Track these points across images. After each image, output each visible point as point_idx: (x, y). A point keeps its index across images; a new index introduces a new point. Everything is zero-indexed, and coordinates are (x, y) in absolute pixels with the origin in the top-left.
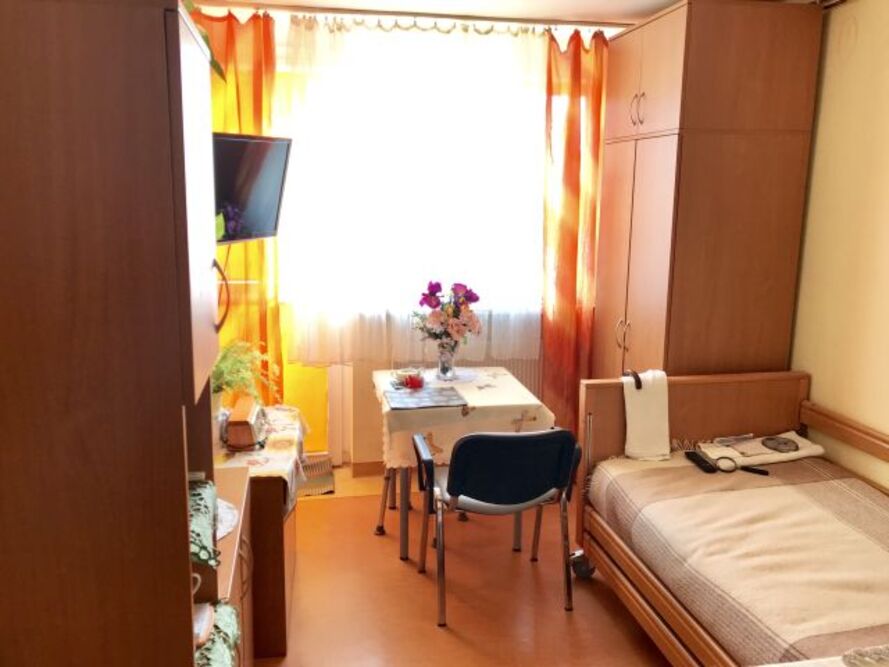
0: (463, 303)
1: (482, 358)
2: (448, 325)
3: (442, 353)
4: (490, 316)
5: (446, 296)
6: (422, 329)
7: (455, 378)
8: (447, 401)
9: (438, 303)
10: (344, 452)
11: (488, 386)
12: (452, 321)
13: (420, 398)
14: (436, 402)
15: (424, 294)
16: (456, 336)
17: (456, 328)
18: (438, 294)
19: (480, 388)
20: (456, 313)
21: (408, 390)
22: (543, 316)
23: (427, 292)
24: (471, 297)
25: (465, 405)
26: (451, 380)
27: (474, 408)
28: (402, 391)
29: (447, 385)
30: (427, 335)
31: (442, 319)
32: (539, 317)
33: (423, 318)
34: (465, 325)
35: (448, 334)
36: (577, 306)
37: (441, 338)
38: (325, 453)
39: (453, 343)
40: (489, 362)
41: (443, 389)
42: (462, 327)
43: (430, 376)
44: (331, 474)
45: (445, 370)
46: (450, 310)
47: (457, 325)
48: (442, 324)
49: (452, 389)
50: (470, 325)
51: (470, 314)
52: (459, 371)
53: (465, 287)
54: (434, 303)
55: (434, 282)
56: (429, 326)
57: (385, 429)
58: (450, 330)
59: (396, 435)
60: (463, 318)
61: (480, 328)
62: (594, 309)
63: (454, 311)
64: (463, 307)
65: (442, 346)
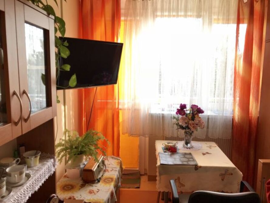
0: (196, 114)
1: (204, 137)
2: (189, 124)
3: (186, 136)
4: (208, 119)
5: (188, 110)
6: (176, 124)
7: (192, 147)
8: (187, 162)
9: (185, 114)
10: (145, 169)
11: (208, 153)
12: (191, 122)
13: (175, 159)
14: (183, 162)
15: (178, 109)
16: (192, 129)
17: (192, 126)
18: (185, 110)
19: (204, 154)
20: (193, 118)
21: (170, 153)
22: (233, 120)
23: (179, 108)
24: (200, 111)
25: (197, 165)
26: (189, 148)
27: (201, 167)
28: (166, 153)
29: (188, 151)
30: (179, 127)
31: (186, 121)
32: (232, 119)
33: (177, 120)
34: (197, 124)
35: (189, 128)
36: (250, 115)
37: (185, 129)
38: (138, 169)
39: (191, 132)
40: (207, 139)
41: (185, 154)
42: (195, 125)
43: (180, 145)
44: (140, 179)
45: (187, 143)
46: (190, 117)
47: (193, 124)
48: (186, 123)
49: (190, 154)
50: (199, 124)
51: (200, 119)
52: (194, 143)
53: (197, 106)
54: (183, 114)
55: (183, 104)
56: (180, 124)
57: (158, 174)
58: (189, 126)
59: (162, 177)
60: (196, 121)
61: (204, 126)
62: (258, 117)
63: (192, 118)
64: (196, 116)
65: (186, 132)
